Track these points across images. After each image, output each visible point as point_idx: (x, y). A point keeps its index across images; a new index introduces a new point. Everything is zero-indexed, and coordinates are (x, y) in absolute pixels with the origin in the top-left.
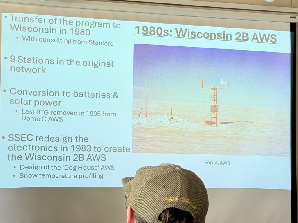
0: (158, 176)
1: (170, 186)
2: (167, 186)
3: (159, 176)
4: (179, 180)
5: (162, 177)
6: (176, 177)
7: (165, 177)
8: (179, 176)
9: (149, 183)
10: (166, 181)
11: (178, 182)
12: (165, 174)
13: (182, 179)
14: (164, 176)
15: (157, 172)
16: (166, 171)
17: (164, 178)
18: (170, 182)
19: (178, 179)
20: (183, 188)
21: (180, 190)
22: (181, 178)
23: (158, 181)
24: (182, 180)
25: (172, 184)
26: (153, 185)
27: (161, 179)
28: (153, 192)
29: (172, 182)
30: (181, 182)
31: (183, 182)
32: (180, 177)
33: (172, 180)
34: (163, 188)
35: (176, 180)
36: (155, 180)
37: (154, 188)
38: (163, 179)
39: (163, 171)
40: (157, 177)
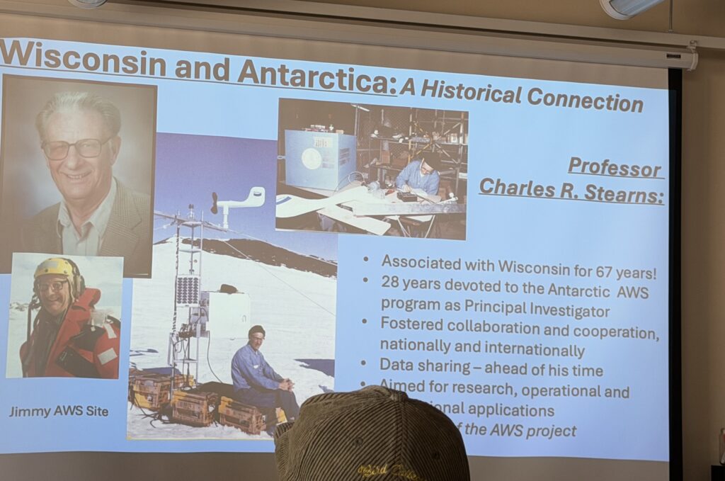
0: (345, 417)
1: (370, 440)
2: (362, 440)
3: (347, 415)
4: (394, 424)
5: (353, 418)
6: (387, 418)
7: (362, 417)
8: (395, 416)
9: (321, 432)
10: (361, 428)
11: (391, 431)
12: (361, 412)
13: (401, 422)
14: (359, 415)
15: (343, 408)
16: (364, 403)
17: (358, 420)
18: (372, 429)
19: (391, 422)
20: (401, 444)
21: (393, 450)
22: (398, 422)
23: (343, 427)
24: (401, 424)
25: (374, 434)
26: (332, 437)
27: (350, 423)
28: (331, 454)
29: (375, 431)
30: (397, 428)
31: (402, 430)
32: (397, 417)
33: (375, 424)
34: (353, 445)
35: (387, 426)
36: (336, 427)
37: (332, 444)
38: (356, 422)
39: (357, 405)
40: (341, 418)
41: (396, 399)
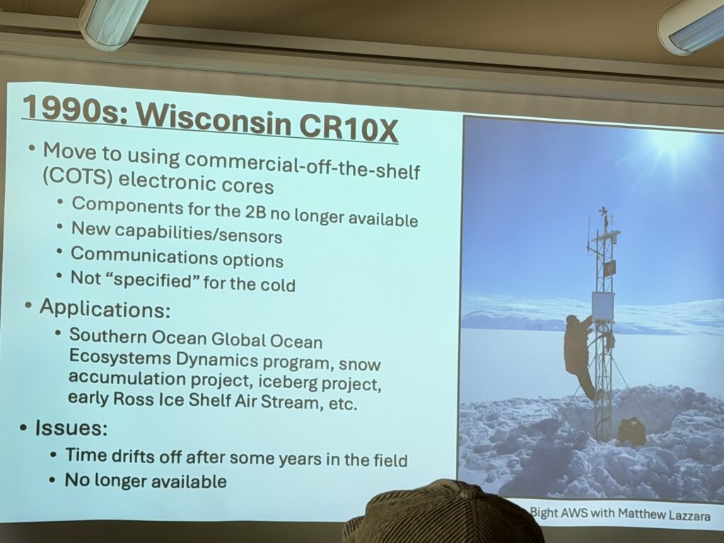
0: (411, 519)
3: (413, 517)
4: (465, 526)
5: (419, 521)
6: (458, 517)
7: (429, 519)
8: (464, 517)
9: (387, 536)
10: (428, 532)
11: (461, 533)
12: (429, 512)
13: (472, 522)
14: (426, 517)
15: (409, 508)
16: (432, 503)
17: (426, 522)
18: (441, 532)
19: (461, 524)
22: (469, 522)
23: (409, 531)
24: (471, 526)
25: (443, 537)
27: (417, 526)
29: (443, 534)
30: (468, 530)
31: (472, 532)
32: (467, 517)
33: (444, 526)
36: (402, 531)
38: (423, 525)
39: (424, 505)
40: (407, 520)
41: (466, 496)
